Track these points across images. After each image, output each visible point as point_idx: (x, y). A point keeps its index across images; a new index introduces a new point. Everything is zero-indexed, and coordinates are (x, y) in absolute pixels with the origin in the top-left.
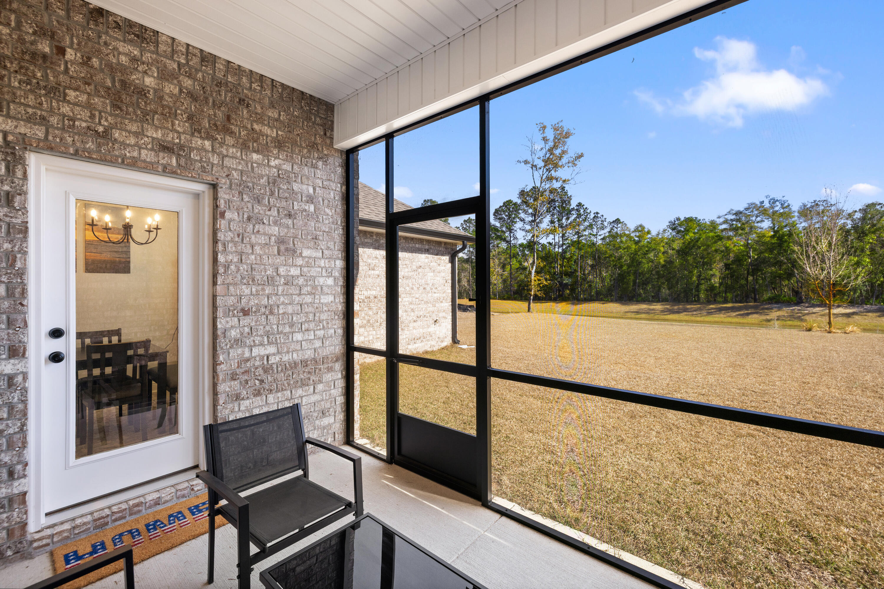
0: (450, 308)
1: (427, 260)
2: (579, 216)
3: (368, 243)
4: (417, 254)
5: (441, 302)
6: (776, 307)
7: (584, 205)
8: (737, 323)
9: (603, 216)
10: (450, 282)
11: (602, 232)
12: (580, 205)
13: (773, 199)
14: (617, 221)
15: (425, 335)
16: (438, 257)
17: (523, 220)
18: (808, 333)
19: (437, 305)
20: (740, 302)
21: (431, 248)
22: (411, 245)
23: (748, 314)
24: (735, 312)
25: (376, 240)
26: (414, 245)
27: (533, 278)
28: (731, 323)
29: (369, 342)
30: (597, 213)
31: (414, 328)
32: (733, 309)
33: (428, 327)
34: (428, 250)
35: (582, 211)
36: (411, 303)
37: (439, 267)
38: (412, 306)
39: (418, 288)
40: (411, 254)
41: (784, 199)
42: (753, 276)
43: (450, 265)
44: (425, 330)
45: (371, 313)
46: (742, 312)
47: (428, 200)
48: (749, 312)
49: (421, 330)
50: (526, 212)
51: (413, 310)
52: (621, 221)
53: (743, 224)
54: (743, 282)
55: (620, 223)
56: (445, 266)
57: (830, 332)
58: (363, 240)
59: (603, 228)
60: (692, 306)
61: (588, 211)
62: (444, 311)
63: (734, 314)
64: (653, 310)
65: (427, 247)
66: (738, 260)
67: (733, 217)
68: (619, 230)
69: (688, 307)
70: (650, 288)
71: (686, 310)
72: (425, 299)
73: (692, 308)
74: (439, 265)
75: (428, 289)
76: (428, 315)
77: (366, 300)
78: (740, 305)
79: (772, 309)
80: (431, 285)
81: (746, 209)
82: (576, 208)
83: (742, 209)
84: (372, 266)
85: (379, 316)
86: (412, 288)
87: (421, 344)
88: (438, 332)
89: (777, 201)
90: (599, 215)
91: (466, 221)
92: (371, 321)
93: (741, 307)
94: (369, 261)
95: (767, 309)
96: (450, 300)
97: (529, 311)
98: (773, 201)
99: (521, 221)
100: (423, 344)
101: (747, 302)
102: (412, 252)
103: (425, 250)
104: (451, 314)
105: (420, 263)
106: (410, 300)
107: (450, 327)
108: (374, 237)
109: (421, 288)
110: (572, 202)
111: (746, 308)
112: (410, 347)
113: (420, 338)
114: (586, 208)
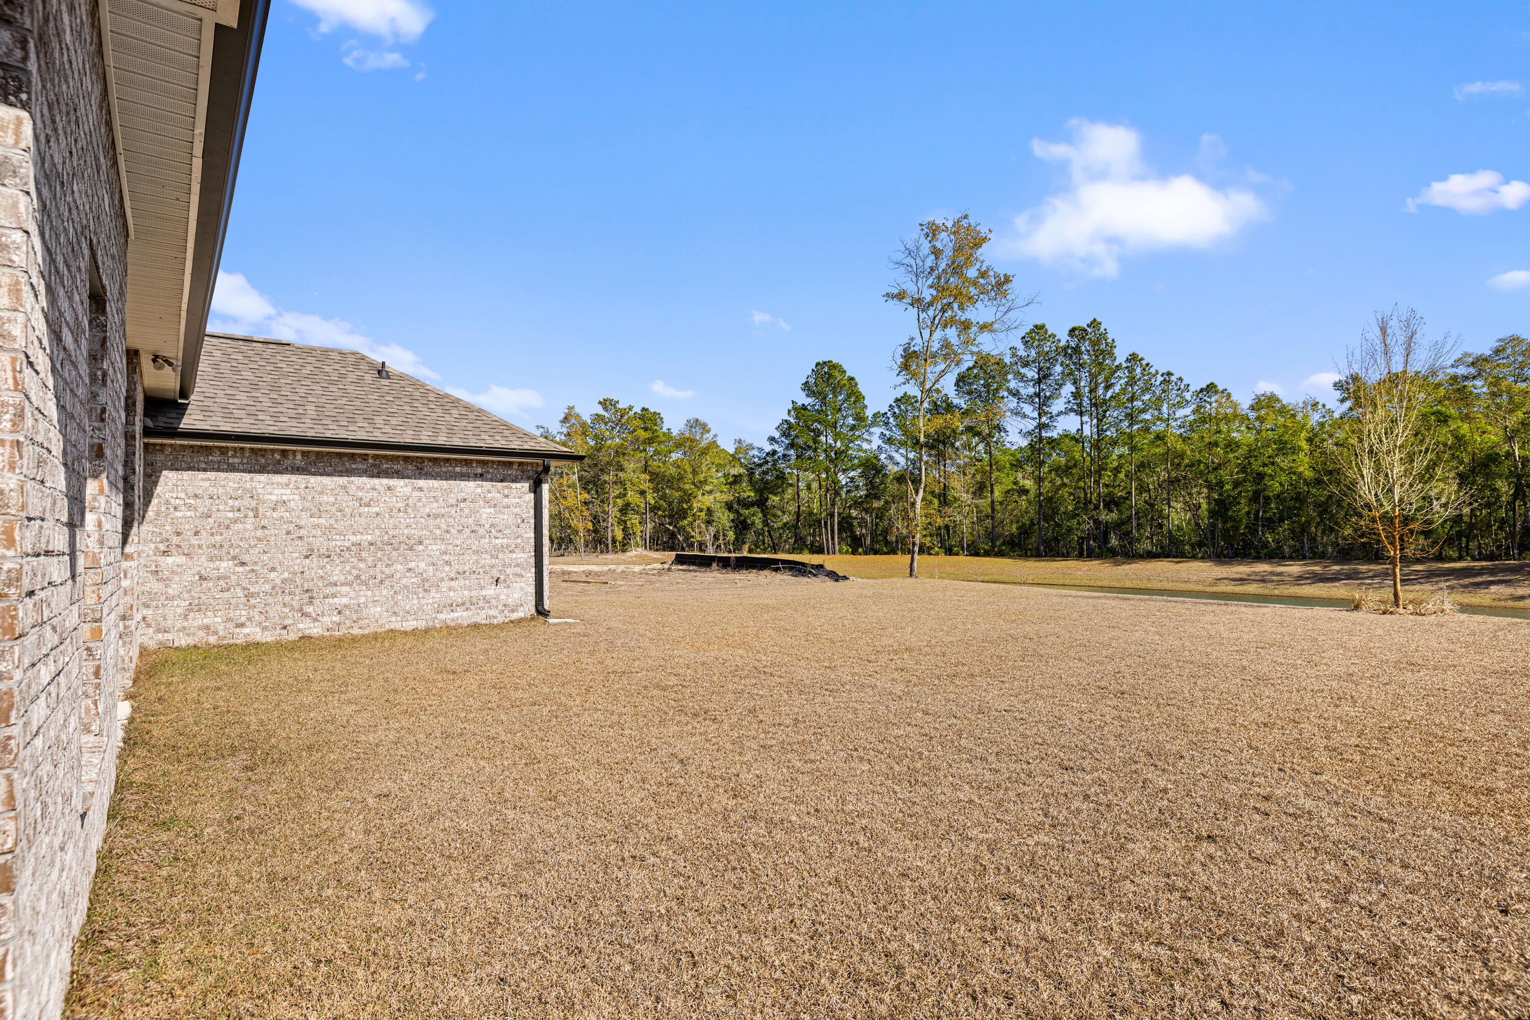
0: (532, 561)
1: (479, 490)
2: (1132, 381)
3: (358, 469)
4: (458, 482)
5: (512, 552)
7: (1142, 359)
9: (1180, 379)
10: (532, 521)
11: (1180, 413)
12: (1134, 358)
14: (1211, 388)
15: (474, 600)
16: (505, 484)
17: (1015, 394)
19: (501, 556)
21: (488, 472)
22: (444, 469)
25: (374, 465)
26: (450, 468)
27: (918, 511)
29: (359, 606)
30: (1169, 374)
31: (450, 589)
33: (482, 588)
34: (481, 475)
35: (1138, 370)
36: (445, 553)
37: (506, 500)
38: (447, 558)
39: (460, 531)
40: (445, 482)
43: (532, 495)
44: (474, 593)
45: (362, 565)
47: (825, 363)
49: (466, 592)
50: (1022, 378)
51: (448, 563)
52: (1220, 388)
55: (1216, 392)
56: (520, 498)
58: (348, 466)
59: (1181, 405)
60: (1372, 567)
61: (1153, 370)
62: (517, 565)
64: (1280, 574)
65: (479, 471)
68: (1212, 406)
69: (1363, 568)
70: (1284, 531)
71: (1352, 576)
72: (474, 548)
73: (1370, 570)
74: (507, 496)
75: (481, 531)
76: (481, 571)
77: (353, 548)
80: (487, 526)
82: (1124, 365)
83: (1486, 352)
84: (366, 500)
85: (378, 570)
86: (448, 532)
87: (465, 614)
88: (503, 597)
90: (1173, 378)
91: (900, 400)
92: (363, 578)
94: (360, 494)
96: (532, 549)
97: (911, 575)
99: (1014, 395)
100: (470, 613)
102: (446, 479)
103: (476, 475)
104: (533, 570)
105: (463, 494)
106: (443, 547)
107: (531, 589)
108: (370, 461)
109: (467, 531)
110: (1116, 351)
112: (442, 616)
113: (463, 604)
114: (1147, 365)
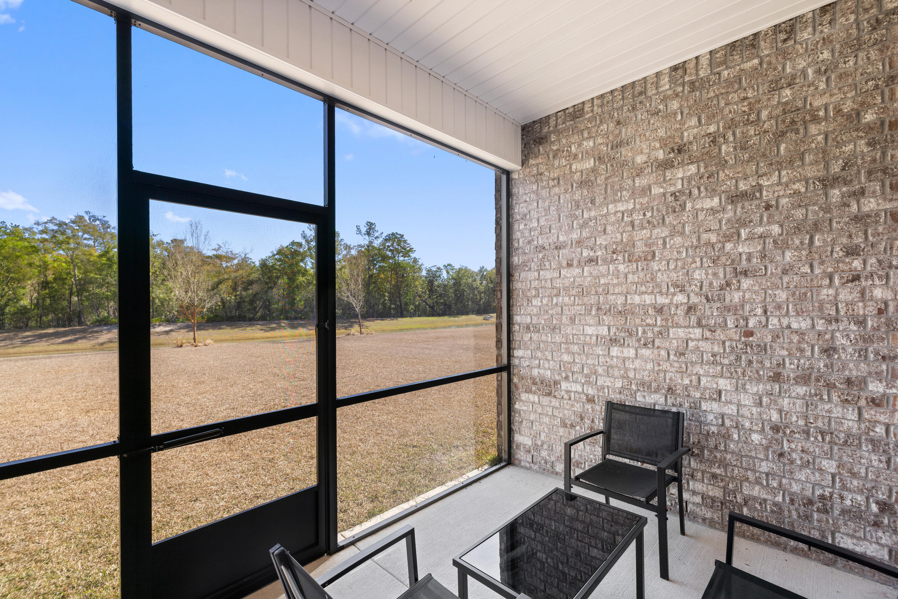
6: (105, 330)
8: (65, 350)
13: (93, 216)
18: (180, 349)
20: (64, 326)
23: (76, 340)
24: (60, 338)
28: (58, 351)
32: (56, 335)
41: (105, 219)
42: (78, 296)
46: (69, 338)
48: (78, 336)
53: (68, 238)
54: (65, 303)
57: (196, 346)
63: (60, 340)
66: (60, 279)
67: (55, 228)
78: (63, 329)
79: (101, 331)
81: (73, 222)
83: (67, 221)
89: (98, 219)
93: (66, 331)
95: (97, 332)
98: (95, 218)
101: (70, 326)
111: (73, 332)
